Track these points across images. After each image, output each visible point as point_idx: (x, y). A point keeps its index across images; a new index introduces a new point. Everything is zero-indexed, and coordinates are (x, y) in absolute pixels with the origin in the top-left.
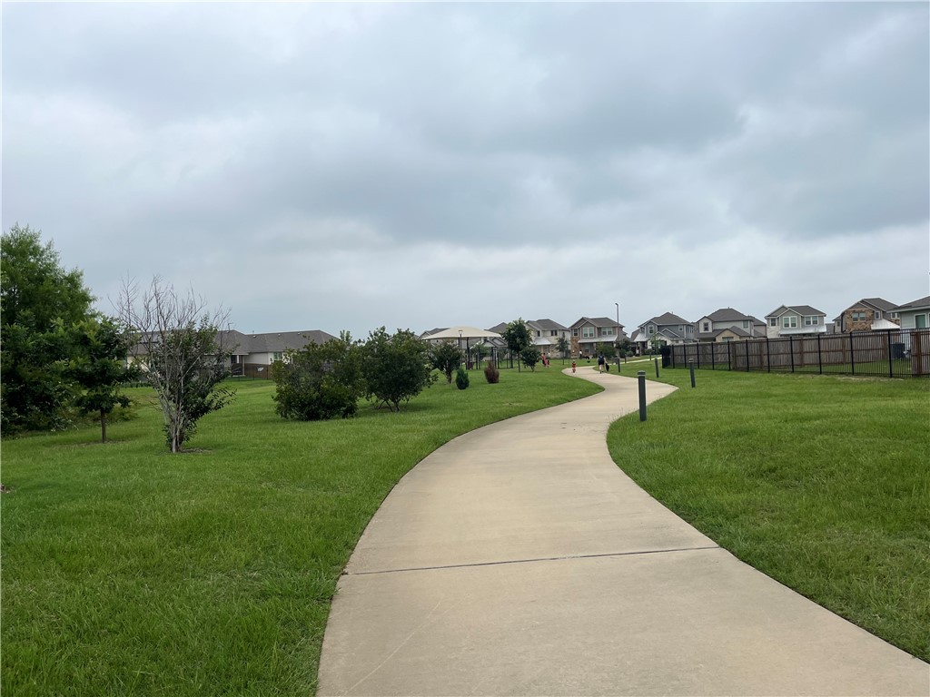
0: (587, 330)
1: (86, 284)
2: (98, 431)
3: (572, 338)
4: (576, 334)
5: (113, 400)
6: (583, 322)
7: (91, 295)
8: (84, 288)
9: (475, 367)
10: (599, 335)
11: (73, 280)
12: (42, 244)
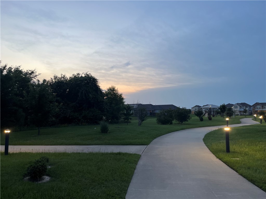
0: (258, 107)
1: (123, 96)
2: (127, 124)
3: (253, 109)
4: (254, 108)
5: (129, 118)
6: (257, 104)
7: (124, 98)
8: (122, 97)
9: (215, 116)
10: (263, 108)
11: (121, 95)
12: (116, 89)
